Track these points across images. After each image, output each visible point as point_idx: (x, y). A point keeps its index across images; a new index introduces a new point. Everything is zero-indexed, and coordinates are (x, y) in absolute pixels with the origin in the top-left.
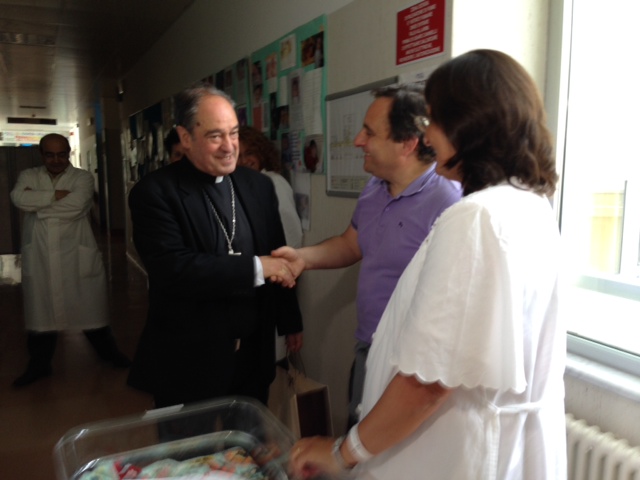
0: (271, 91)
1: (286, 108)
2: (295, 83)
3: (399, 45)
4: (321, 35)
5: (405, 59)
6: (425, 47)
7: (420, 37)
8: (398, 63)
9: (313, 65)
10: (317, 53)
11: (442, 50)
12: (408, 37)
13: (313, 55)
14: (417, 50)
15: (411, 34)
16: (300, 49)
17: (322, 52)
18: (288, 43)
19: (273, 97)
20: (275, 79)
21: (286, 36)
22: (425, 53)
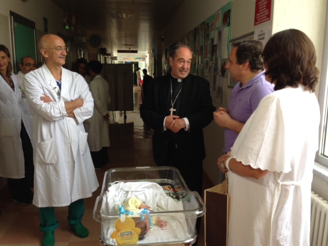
0: (212, 38)
1: (216, 46)
2: (220, 34)
3: (256, 16)
4: (229, 11)
5: (257, 23)
6: (264, 17)
7: (262, 13)
8: (255, 25)
9: (226, 25)
10: (228, 19)
11: (269, 19)
12: (258, 13)
13: (226, 20)
14: (261, 19)
15: (260, 11)
16: (222, 17)
17: (230, 19)
18: (219, 14)
19: (213, 40)
20: (213, 32)
21: (218, 11)
22: (264, 20)
